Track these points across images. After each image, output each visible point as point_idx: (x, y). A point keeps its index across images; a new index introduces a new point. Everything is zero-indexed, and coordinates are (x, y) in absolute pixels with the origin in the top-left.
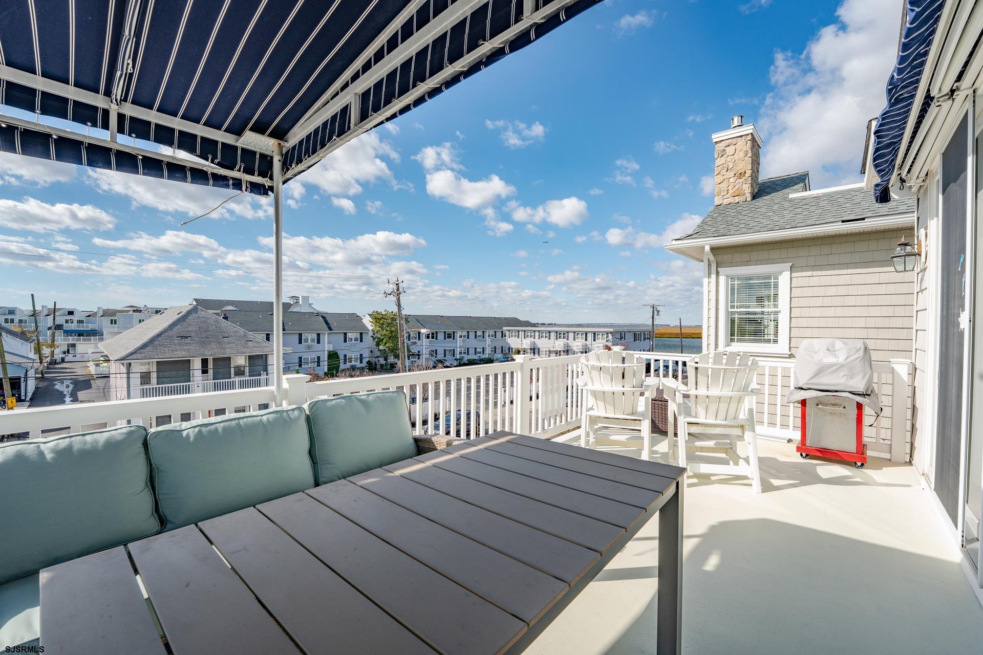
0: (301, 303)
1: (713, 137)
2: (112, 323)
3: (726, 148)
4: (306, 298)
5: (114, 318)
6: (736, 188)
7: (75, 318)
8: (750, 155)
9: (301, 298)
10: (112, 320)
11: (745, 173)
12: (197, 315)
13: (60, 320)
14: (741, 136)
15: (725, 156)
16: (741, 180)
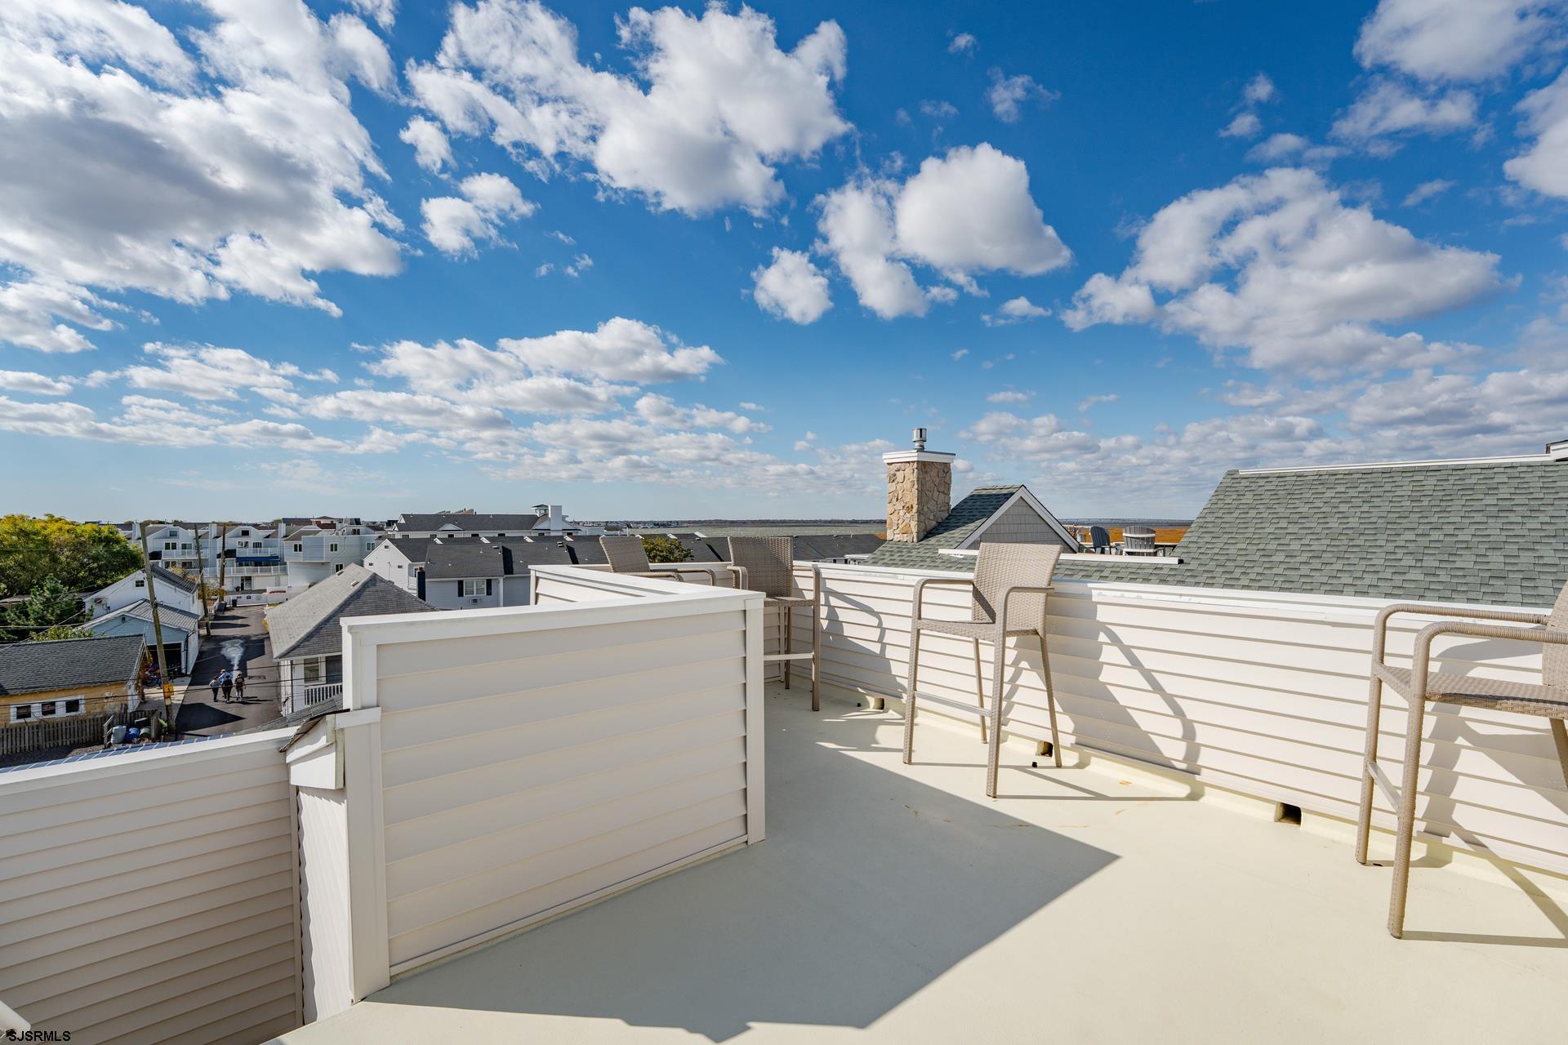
0: (550, 516)
1: (884, 457)
2: (296, 550)
3: (897, 473)
4: (558, 509)
5: (298, 543)
6: (904, 524)
7: (251, 540)
8: (916, 487)
9: (550, 508)
10: (296, 546)
11: (912, 507)
12: (374, 589)
13: (232, 542)
14: (908, 462)
15: (896, 482)
16: (909, 515)
